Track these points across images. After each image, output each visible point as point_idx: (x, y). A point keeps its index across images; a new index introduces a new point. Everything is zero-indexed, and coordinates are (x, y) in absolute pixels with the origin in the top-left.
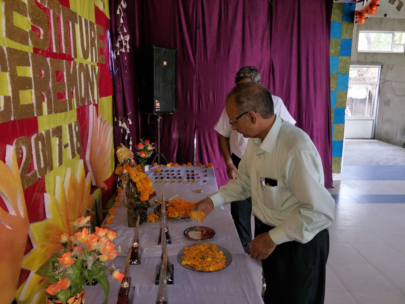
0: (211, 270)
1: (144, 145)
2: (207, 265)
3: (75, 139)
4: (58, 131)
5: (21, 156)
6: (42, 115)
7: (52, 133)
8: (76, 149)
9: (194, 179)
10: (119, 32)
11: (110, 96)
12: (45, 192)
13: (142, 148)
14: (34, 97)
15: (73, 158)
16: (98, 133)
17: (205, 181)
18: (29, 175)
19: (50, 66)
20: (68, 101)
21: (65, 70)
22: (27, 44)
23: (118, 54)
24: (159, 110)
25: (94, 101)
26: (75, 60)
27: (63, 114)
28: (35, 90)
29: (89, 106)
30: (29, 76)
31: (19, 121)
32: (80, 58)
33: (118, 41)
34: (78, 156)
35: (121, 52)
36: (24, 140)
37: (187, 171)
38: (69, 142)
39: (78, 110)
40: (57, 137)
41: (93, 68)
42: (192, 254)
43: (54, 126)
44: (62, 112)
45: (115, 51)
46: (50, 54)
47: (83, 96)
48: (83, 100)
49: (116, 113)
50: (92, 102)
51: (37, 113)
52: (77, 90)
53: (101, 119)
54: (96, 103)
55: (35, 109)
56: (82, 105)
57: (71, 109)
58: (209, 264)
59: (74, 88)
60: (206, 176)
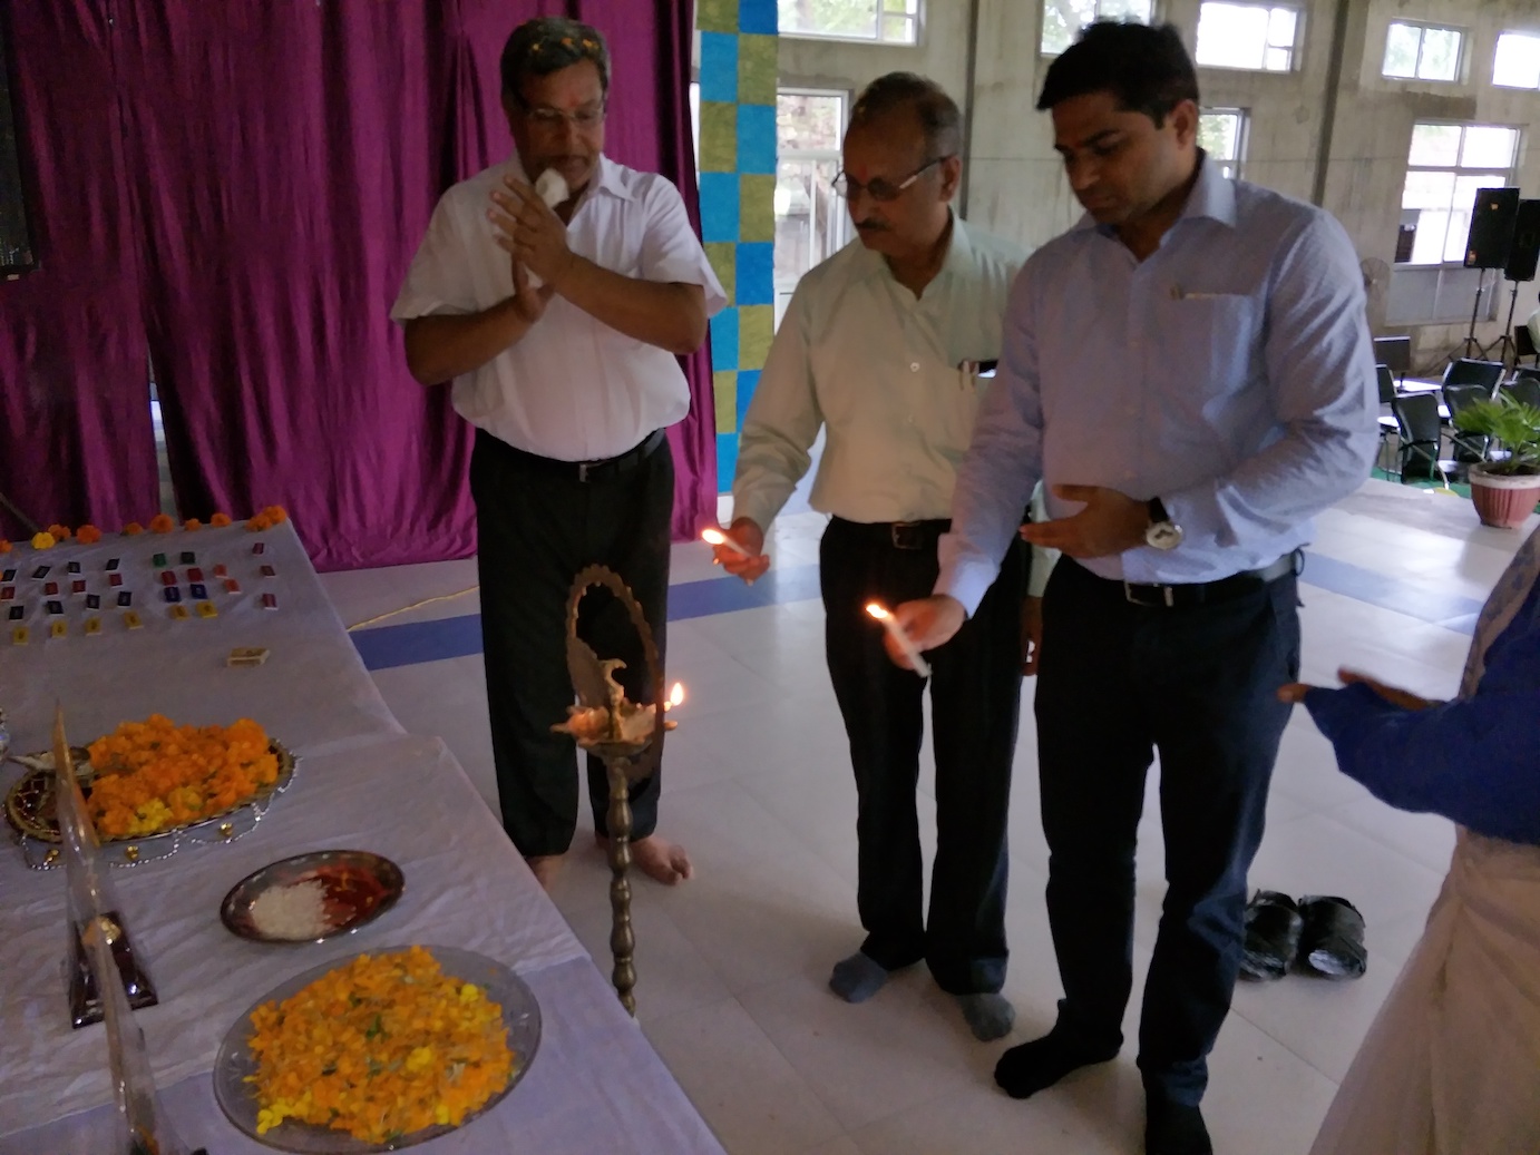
2: (413, 1095)
17: (267, 600)
37: (159, 560)
58: (429, 1089)
60: (267, 571)
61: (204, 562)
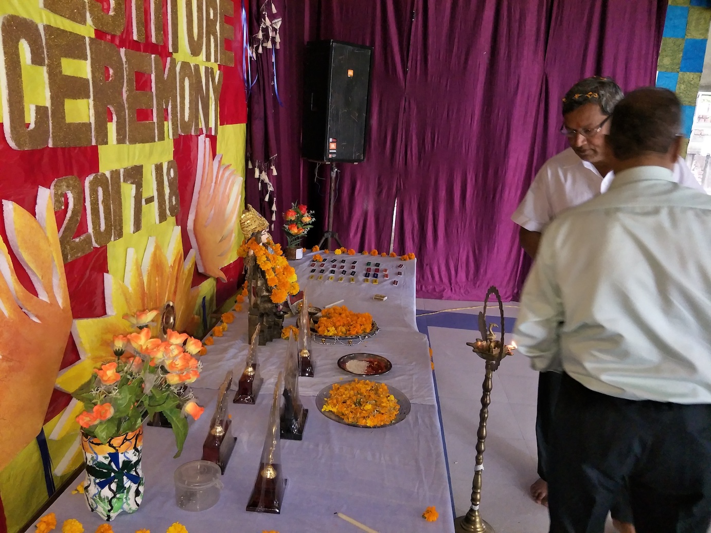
0: (368, 425)
1: (298, 213)
2: (362, 415)
3: (167, 191)
4: (135, 174)
5: (63, 207)
6: (106, 143)
7: (123, 175)
8: (167, 207)
9: (377, 277)
10: (264, 13)
11: (242, 124)
12: (107, 272)
13: (293, 219)
14: (92, 112)
15: (160, 222)
16: (213, 184)
17: (395, 282)
18: (77, 240)
19: (124, 63)
20: (156, 124)
21: (153, 72)
22: (83, 22)
23: (260, 50)
24: (334, 156)
25: (209, 129)
26: (175, 55)
27: (147, 145)
28: (94, 100)
29: (199, 137)
30: (84, 77)
31: (63, 149)
32: (183, 54)
33: (261, 28)
34: (171, 220)
35: (264, 48)
36: (71, 182)
37: (368, 264)
38: (155, 194)
39: (177, 142)
40: (132, 183)
41: (209, 72)
42: (342, 395)
43: (128, 164)
44: (143, 141)
45: (255, 46)
46: (126, 41)
47: (187, 119)
48: (185, 126)
49: (252, 154)
50: (204, 131)
51: (97, 141)
52: (174, 107)
53: (220, 162)
54: (213, 133)
55: (93, 133)
56: (183, 134)
57: (162, 138)
58: (367, 415)
59: (170, 104)
60: (399, 273)
61: (381, 267)
